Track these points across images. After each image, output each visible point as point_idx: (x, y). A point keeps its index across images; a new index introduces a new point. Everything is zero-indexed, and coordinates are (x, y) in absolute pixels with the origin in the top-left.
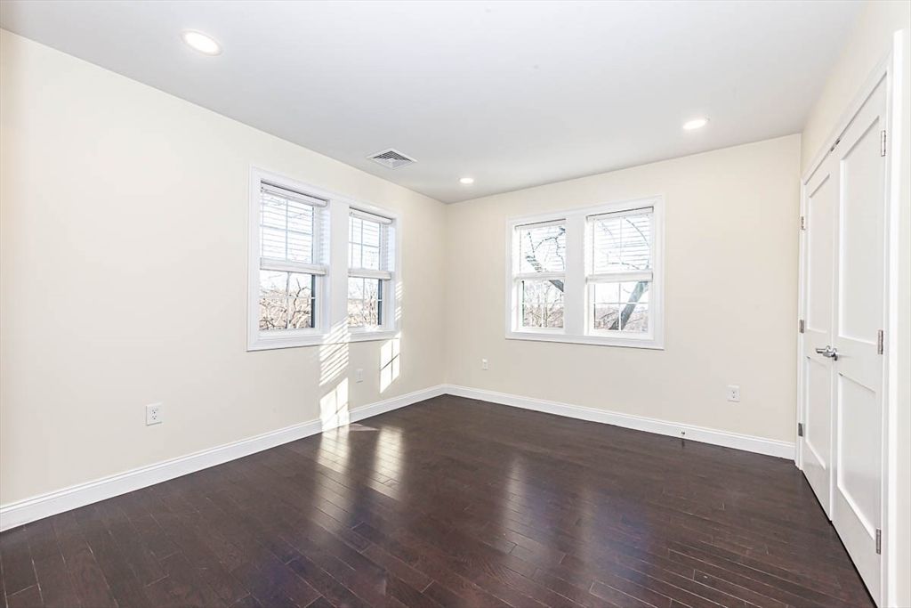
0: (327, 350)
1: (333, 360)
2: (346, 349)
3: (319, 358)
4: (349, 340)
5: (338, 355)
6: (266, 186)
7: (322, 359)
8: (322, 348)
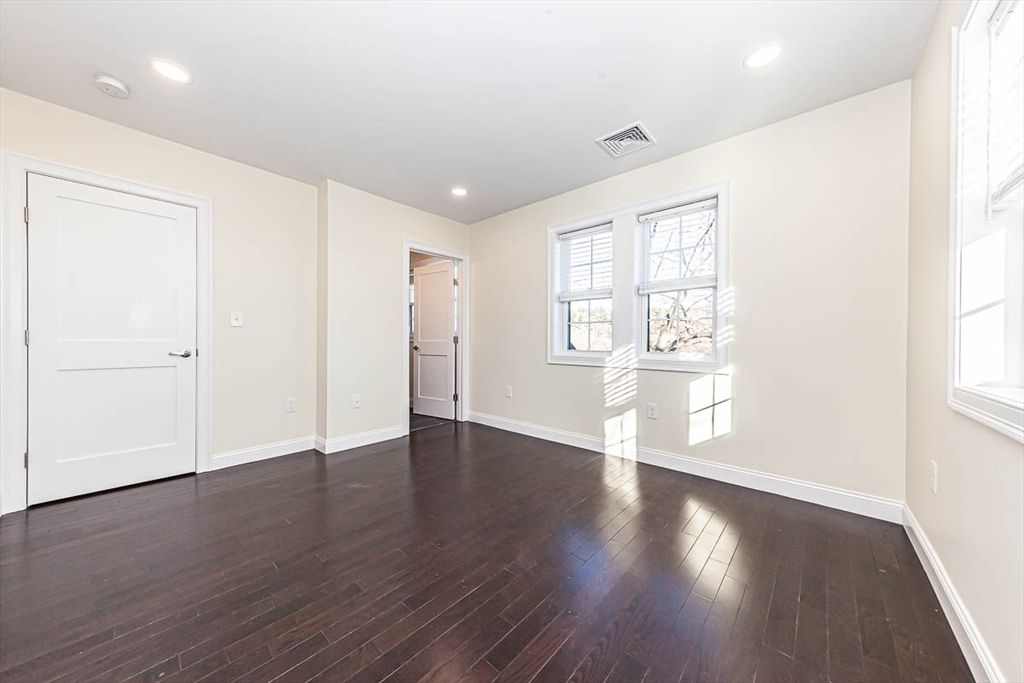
0: (612, 373)
1: (619, 384)
2: (633, 375)
3: (603, 379)
4: (636, 366)
5: (624, 381)
6: (564, 236)
7: (605, 382)
8: (606, 370)
